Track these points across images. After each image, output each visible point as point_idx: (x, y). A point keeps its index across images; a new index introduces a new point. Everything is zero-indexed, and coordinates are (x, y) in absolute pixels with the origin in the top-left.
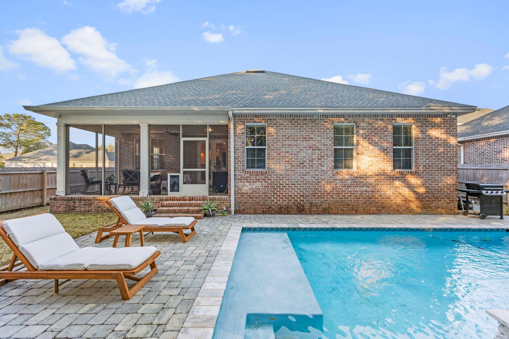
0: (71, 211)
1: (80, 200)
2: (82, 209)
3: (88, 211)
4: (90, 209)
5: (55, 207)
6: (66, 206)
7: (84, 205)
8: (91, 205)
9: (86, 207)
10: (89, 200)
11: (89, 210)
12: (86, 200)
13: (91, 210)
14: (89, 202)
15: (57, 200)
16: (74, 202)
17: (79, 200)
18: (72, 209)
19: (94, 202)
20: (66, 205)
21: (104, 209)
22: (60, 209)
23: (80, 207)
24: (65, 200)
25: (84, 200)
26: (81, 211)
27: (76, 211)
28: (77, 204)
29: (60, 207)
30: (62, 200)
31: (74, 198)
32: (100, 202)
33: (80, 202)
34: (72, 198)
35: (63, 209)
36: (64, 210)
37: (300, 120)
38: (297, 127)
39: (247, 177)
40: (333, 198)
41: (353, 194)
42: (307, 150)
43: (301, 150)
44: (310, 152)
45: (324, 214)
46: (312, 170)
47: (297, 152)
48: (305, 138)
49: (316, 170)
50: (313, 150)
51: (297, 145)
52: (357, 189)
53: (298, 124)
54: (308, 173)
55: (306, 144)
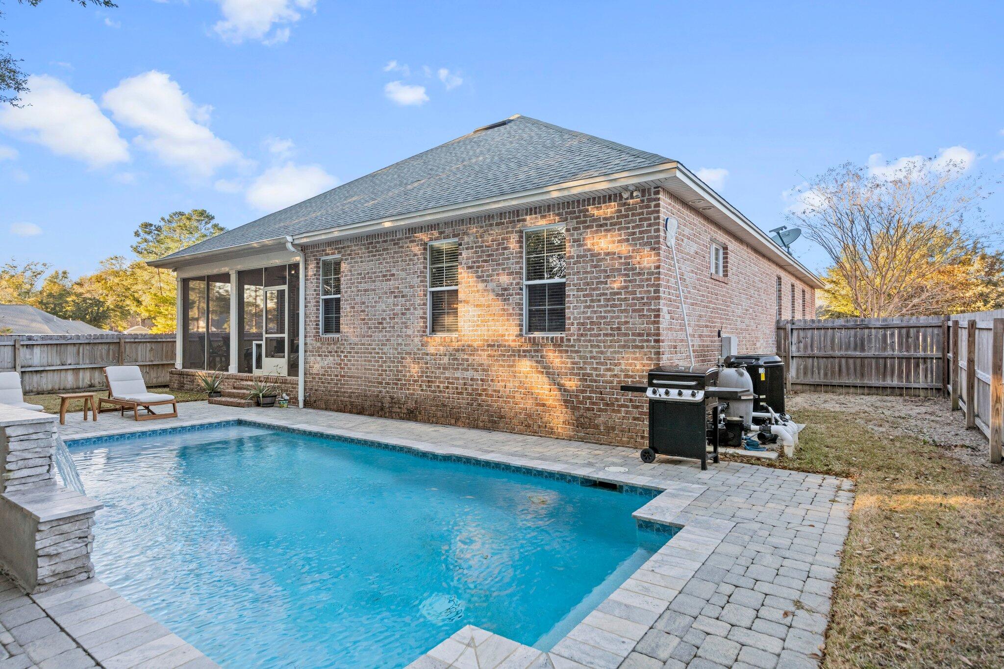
37: (378, 242)
38: (375, 256)
39: (319, 348)
40: (422, 390)
41: (453, 383)
42: (388, 298)
43: (380, 298)
44: (391, 300)
45: (409, 419)
46: (393, 336)
47: (375, 302)
48: (384, 276)
49: (398, 336)
50: (395, 297)
51: (374, 290)
52: (458, 374)
53: (377, 251)
54: (388, 340)
55: (386, 286)
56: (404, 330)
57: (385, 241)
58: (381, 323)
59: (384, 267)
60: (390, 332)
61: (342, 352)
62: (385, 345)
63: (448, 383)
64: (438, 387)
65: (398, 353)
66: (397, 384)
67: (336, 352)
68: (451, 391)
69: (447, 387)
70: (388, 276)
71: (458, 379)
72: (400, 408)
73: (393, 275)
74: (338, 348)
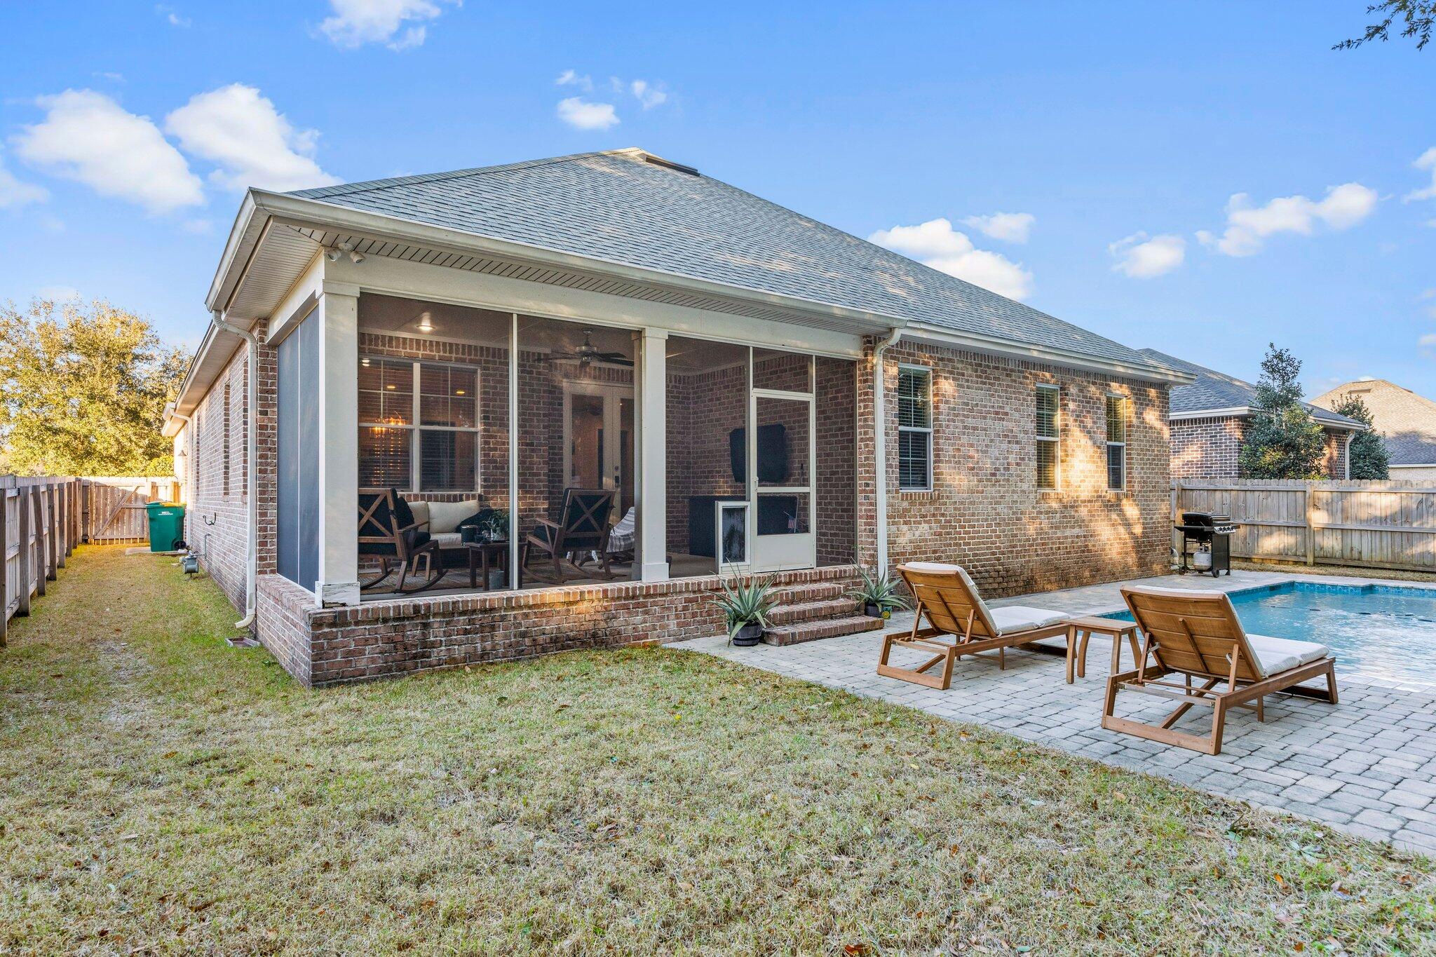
0: (409, 663)
1: (450, 613)
2: (459, 651)
3: (482, 657)
4: (488, 644)
5: (336, 656)
6: (387, 647)
7: (466, 632)
8: (493, 628)
9: (473, 639)
10: (484, 611)
11: (484, 649)
12: (474, 612)
13: (494, 648)
14: (487, 618)
15: (348, 624)
16: (426, 626)
17: (444, 615)
18: (415, 657)
19: (503, 618)
20: (390, 640)
21: (541, 639)
22: (362, 663)
23: (450, 643)
24: (385, 621)
25: (464, 613)
26: (452, 660)
27: (433, 659)
28: (437, 631)
29: (362, 653)
30: (369, 622)
31: (428, 607)
32: (526, 616)
33: (448, 623)
34: (417, 608)
35: (373, 660)
36: (380, 663)
37: (988, 367)
38: (985, 383)
39: (905, 510)
40: (1037, 555)
41: (1063, 543)
42: (1001, 442)
43: (992, 441)
44: (1005, 446)
45: (1025, 593)
46: (1008, 492)
47: (987, 446)
48: (997, 413)
49: (1014, 492)
50: (1009, 442)
51: (985, 430)
52: (1068, 532)
53: (987, 378)
54: (1002, 497)
55: (999, 426)
56: (1019, 484)
57: (997, 368)
58: (994, 475)
59: (996, 402)
60: (1004, 486)
61: (943, 515)
62: (999, 503)
63: (1060, 543)
64: (1052, 549)
65: (1014, 513)
66: (1012, 552)
67: (934, 515)
68: (1062, 551)
69: (1059, 548)
70: (1000, 415)
71: (1066, 537)
72: (1016, 581)
73: (1006, 414)
74: (937, 509)
